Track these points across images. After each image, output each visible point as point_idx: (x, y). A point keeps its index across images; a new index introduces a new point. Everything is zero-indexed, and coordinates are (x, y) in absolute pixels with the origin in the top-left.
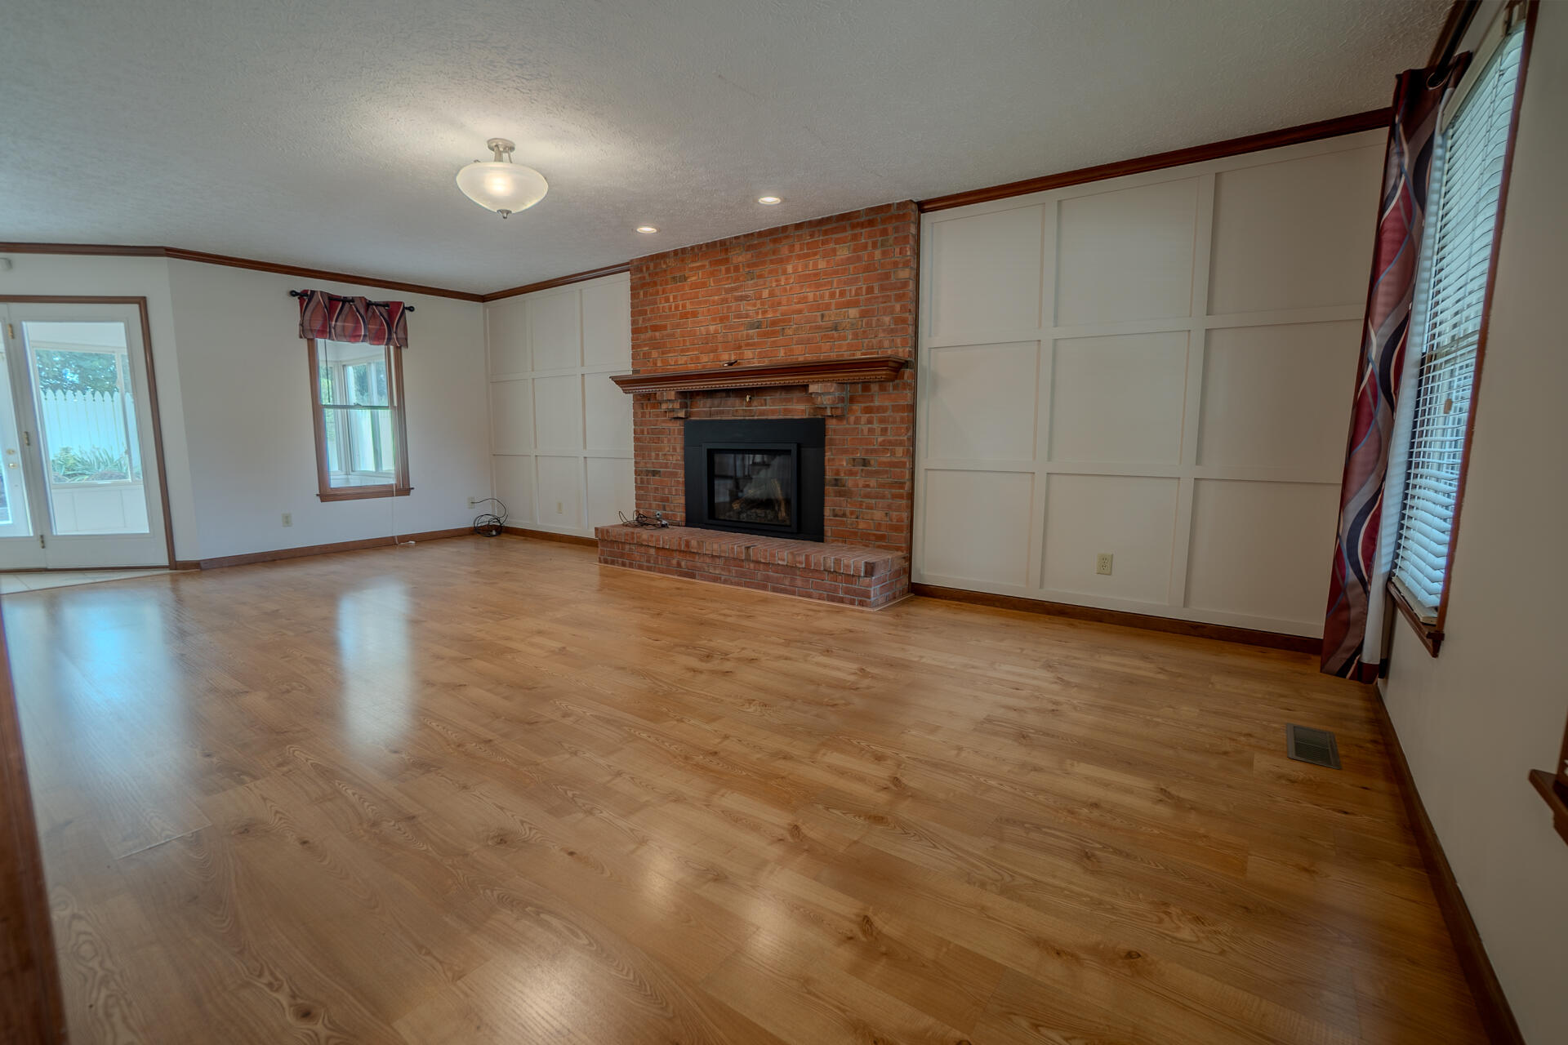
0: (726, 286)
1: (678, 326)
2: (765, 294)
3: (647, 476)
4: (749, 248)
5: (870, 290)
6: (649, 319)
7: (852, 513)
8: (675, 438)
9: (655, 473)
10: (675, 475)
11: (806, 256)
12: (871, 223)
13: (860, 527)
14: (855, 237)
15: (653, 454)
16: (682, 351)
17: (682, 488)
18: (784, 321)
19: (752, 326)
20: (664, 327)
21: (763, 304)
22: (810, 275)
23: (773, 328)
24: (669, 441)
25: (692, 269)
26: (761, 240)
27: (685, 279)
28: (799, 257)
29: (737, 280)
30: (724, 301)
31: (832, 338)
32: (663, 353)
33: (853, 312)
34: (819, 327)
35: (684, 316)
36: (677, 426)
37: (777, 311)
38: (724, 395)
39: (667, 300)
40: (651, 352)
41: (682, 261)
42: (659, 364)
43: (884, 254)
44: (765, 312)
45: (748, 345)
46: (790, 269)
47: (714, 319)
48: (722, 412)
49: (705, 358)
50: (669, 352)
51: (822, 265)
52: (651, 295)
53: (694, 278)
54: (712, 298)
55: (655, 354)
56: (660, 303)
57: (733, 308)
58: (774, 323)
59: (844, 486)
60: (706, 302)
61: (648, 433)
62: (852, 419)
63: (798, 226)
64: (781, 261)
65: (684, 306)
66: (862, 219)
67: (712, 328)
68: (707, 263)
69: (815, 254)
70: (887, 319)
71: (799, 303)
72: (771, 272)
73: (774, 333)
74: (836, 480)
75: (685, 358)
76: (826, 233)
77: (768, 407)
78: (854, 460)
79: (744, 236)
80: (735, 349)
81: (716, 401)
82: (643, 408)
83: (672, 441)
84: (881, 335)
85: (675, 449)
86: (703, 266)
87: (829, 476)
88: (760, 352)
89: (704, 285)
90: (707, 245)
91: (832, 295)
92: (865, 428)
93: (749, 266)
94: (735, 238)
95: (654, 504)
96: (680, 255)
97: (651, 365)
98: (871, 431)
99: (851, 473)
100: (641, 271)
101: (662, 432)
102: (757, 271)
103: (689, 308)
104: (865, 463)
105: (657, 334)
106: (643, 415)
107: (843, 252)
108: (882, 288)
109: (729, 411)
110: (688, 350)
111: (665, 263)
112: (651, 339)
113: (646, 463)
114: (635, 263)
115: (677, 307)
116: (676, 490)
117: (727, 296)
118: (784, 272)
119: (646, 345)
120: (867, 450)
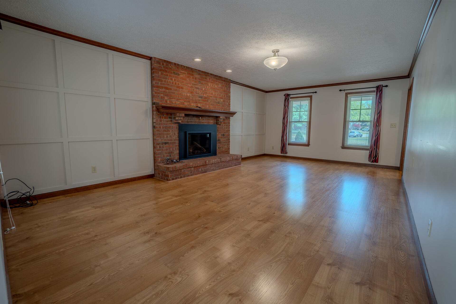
0: (193, 83)
1: (176, 90)
2: (204, 89)
3: (162, 145)
4: (199, 74)
5: (224, 96)
6: (164, 84)
7: (222, 147)
8: (175, 130)
9: (166, 143)
10: (175, 143)
11: (213, 83)
12: (225, 81)
13: (223, 150)
14: (222, 83)
15: (165, 136)
16: (178, 99)
17: (178, 147)
18: (208, 98)
19: (200, 97)
20: (171, 89)
21: (203, 92)
22: (213, 88)
23: (206, 99)
24: (172, 131)
25: (181, 72)
26: (203, 74)
27: (179, 75)
28: (211, 82)
29: (196, 82)
30: (192, 87)
31: (218, 105)
32: (170, 98)
33: (222, 100)
34: (216, 102)
35: (178, 87)
36: (176, 126)
37: (206, 95)
38: (192, 116)
39: (172, 79)
40: (164, 97)
41: (178, 68)
42: (168, 102)
43: (227, 89)
44: (203, 94)
45: (199, 102)
46: (209, 84)
47: (189, 92)
48: (192, 122)
49: (186, 104)
50: (173, 99)
51: (216, 86)
52: (165, 75)
53: (182, 76)
54: (188, 85)
55: (166, 98)
56: (169, 80)
57: (195, 90)
58: (205, 98)
59: (220, 141)
60: (186, 85)
61: (163, 128)
62: (222, 125)
63: (211, 74)
64: (207, 81)
65: (178, 84)
66: (223, 79)
67: (188, 94)
68: (186, 73)
69: (215, 83)
70: (227, 103)
71: (211, 94)
72: (205, 83)
73: (206, 101)
74: (219, 140)
75: (179, 102)
76: (217, 79)
77: (204, 121)
78: (222, 135)
79: (198, 70)
80: (195, 103)
81: (190, 118)
82: (161, 118)
83: (174, 131)
84: (226, 107)
85: (175, 134)
86: (185, 73)
87: (217, 139)
88: (202, 105)
89: (186, 80)
90: (187, 67)
91: (218, 95)
92: (224, 127)
93: (199, 79)
94: (195, 69)
95: (165, 155)
96: (177, 66)
97: (164, 102)
98: (225, 128)
99: (221, 138)
100: (160, 64)
101: (170, 127)
102: (202, 81)
103: (180, 85)
104: (224, 135)
105: (167, 91)
106: (161, 121)
107: (220, 85)
108: (227, 97)
109: (194, 121)
110: (180, 100)
111: (171, 65)
112: (164, 92)
113: (162, 140)
114: (157, 60)
115: (176, 83)
116: (175, 148)
117: (193, 86)
118: (208, 85)
119: (162, 94)
120: (224, 132)
